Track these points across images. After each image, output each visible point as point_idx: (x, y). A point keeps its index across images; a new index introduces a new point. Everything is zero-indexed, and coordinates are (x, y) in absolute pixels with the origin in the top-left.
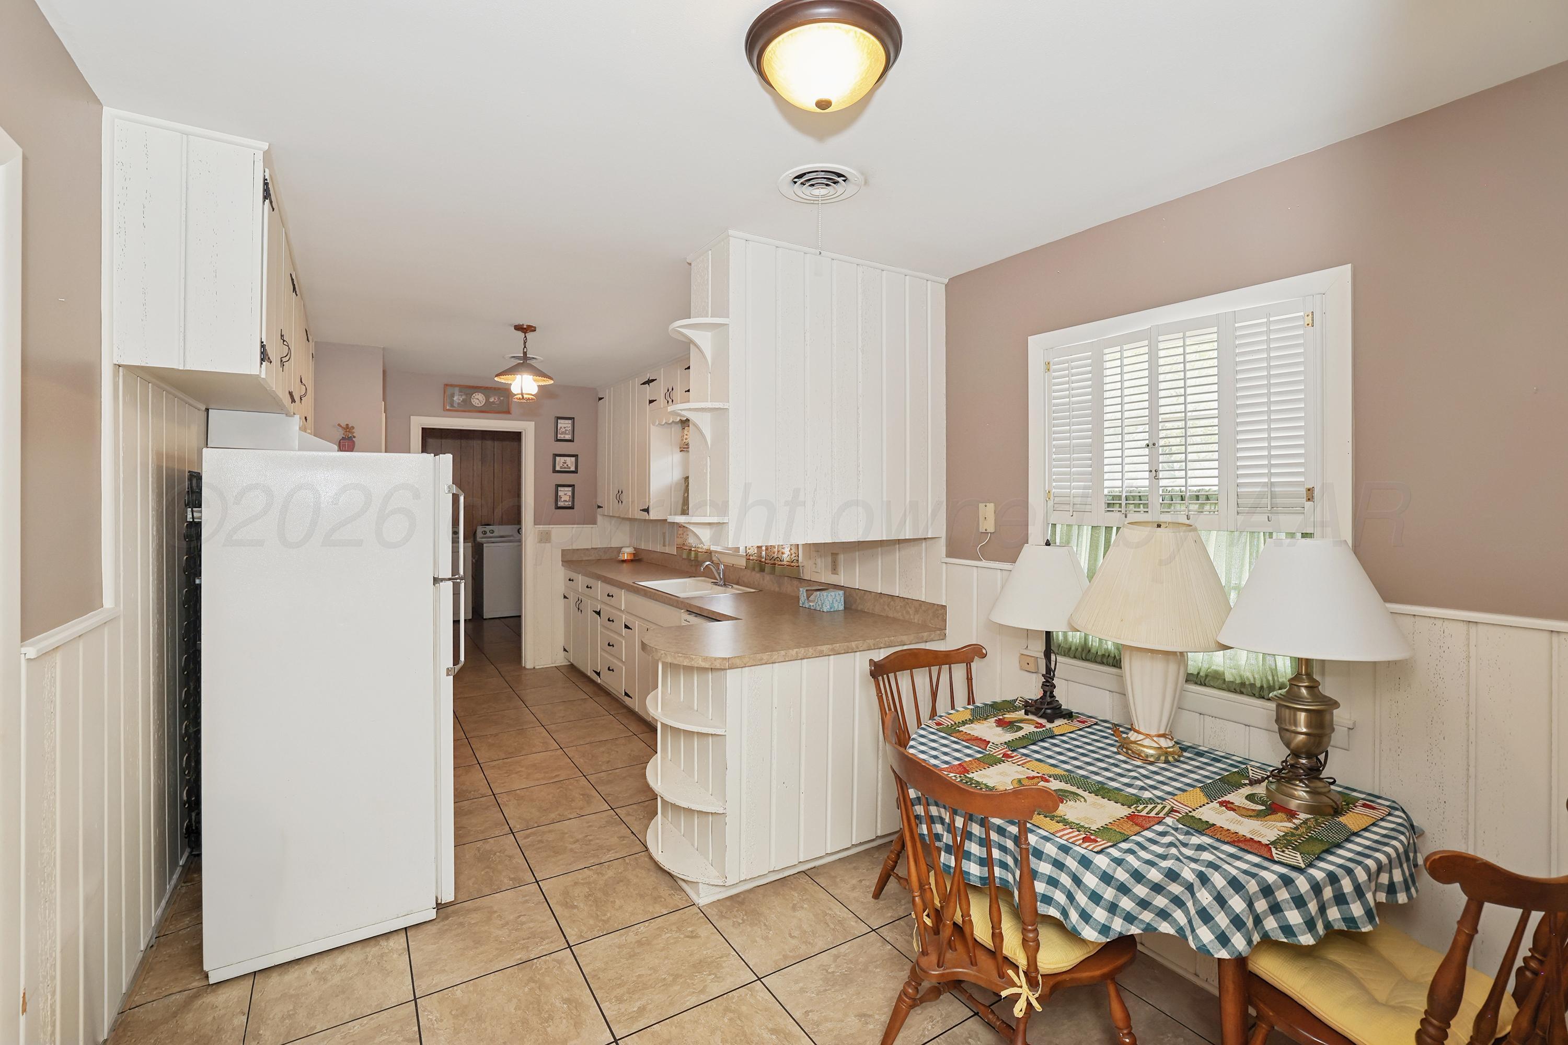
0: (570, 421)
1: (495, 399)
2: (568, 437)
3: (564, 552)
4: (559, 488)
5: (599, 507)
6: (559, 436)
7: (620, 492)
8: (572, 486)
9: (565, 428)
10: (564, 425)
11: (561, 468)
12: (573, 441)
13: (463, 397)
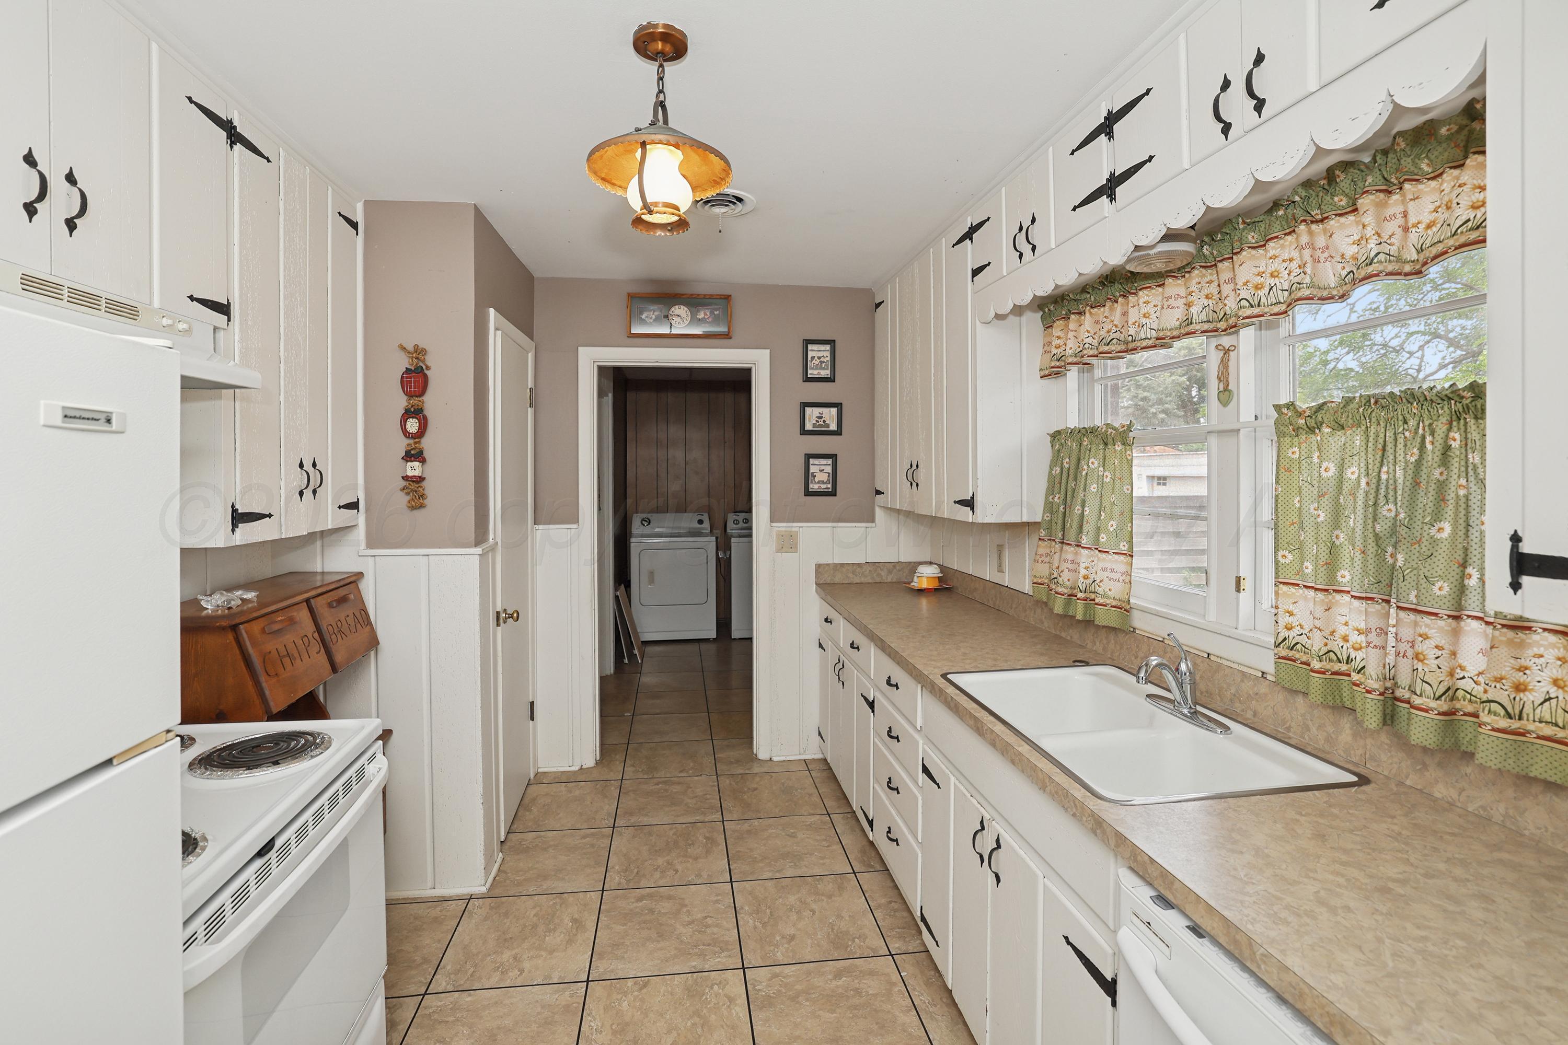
0: (828, 347)
1: (705, 314)
2: (826, 373)
3: (820, 568)
4: (812, 461)
5: (878, 492)
6: (810, 372)
7: (914, 467)
8: (833, 457)
9: (819, 358)
10: (819, 352)
11: (814, 425)
12: (834, 381)
13: (656, 313)
